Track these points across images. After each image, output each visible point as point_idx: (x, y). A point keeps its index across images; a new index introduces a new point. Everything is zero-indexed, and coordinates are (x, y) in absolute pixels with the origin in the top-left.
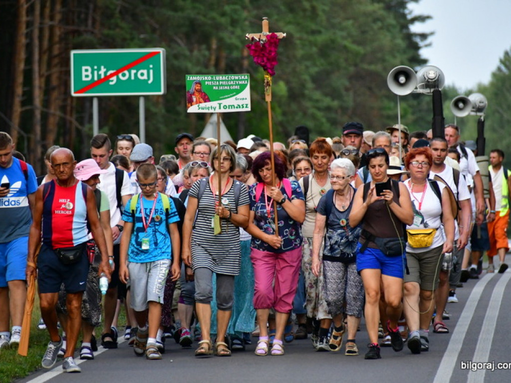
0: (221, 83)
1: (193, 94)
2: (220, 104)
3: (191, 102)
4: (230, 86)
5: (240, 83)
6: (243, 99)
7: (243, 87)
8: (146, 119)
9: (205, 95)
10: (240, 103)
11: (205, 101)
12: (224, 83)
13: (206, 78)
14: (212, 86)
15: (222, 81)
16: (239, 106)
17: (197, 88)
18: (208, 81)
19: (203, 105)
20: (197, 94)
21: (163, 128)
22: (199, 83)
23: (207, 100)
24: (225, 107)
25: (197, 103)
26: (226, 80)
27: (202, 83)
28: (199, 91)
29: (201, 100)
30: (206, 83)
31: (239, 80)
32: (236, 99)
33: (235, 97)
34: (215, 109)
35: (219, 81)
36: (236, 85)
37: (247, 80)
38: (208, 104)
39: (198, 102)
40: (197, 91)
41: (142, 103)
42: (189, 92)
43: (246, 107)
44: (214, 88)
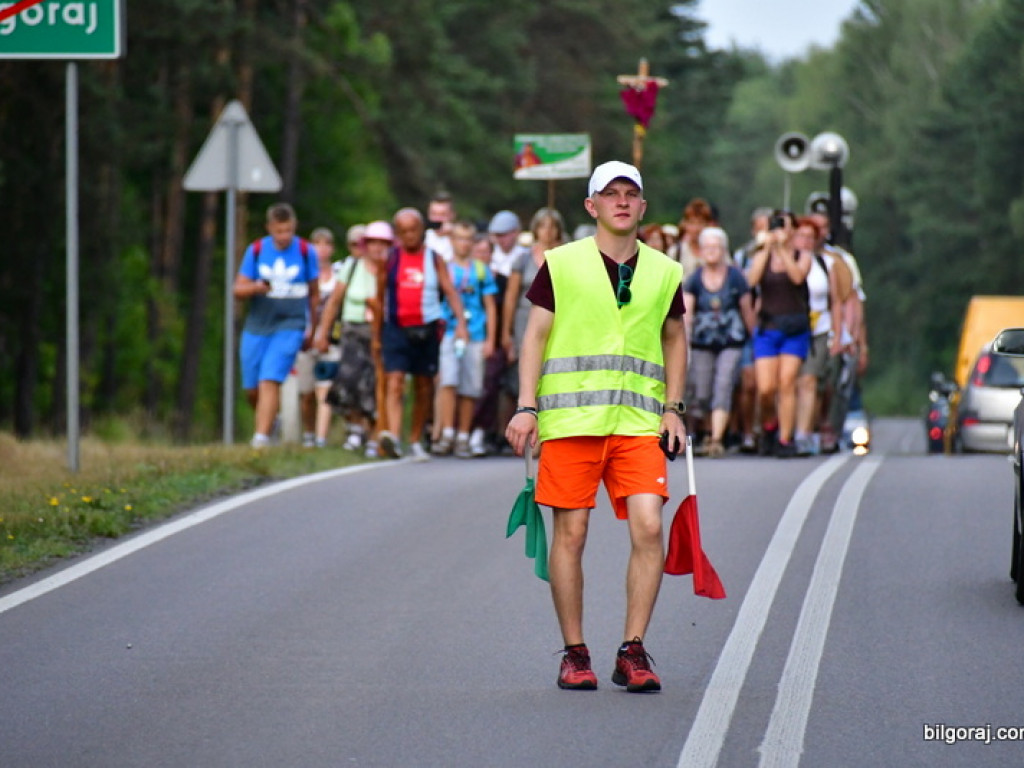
1: (523, 156)
2: (555, 169)
3: (518, 165)
5: (579, 144)
6: (581, 162)
7: (581, 149)
8: (82, 110)
9: (537, 157)
13: (538, 138)
14: (545, 148)
17: (527, 150)
18: (541, 141)
19: (534, 170)
20: (526, 156)
21: (119, 133)
22: (531, 145)
23: (538, 162)
25: (526, 167)
27: (534, 143)
28: (530, 154)
29: (532, 163)
30: (539, 144)
32: (572, 163)
37: (588, 141)
39: (529, 165)
40: (527, 153)
41: (71, 76)
42: (518, 155)
44: (548, 150)
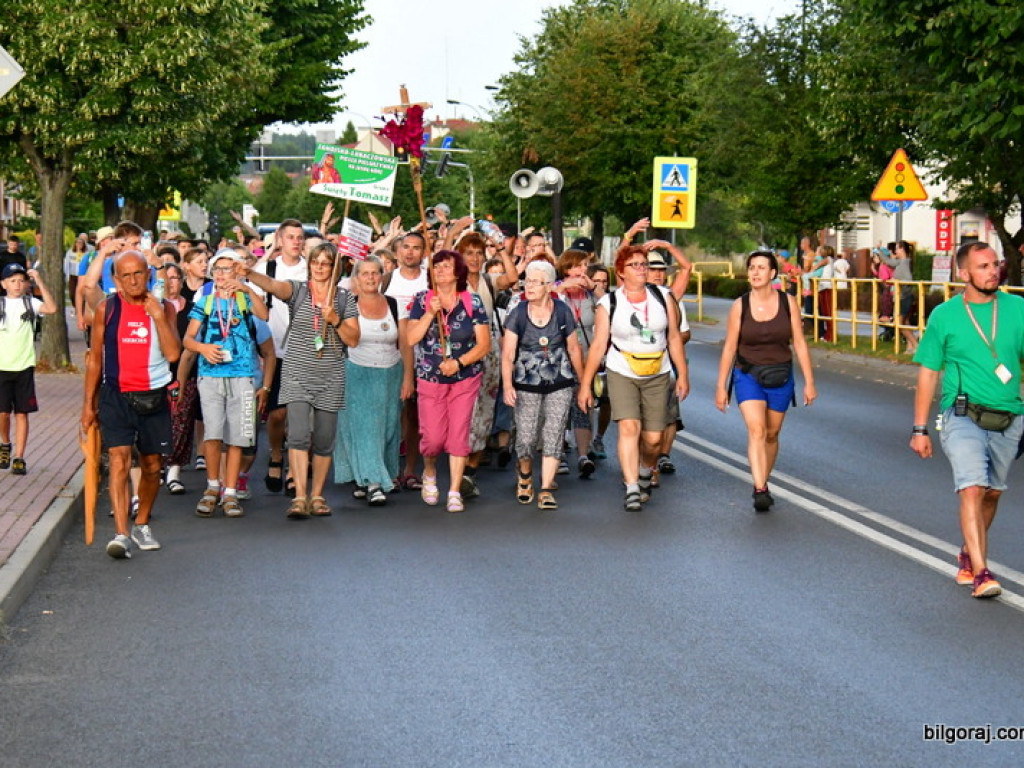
0: (360, 161)
1: (322, 169)
2: (353, 189)
3: (316, 178)
4: (370, 168)
5: (385, 166)
6: (384, 189)
7: (386, 173)
9: (337, 173)
10: (379, 193)
11: (335, 182)
12: (364, 162)
13: (342, 151)
14: (348, 163)
15: (362, 159)
16: (377, 197)
17: (328, 162)
18: (343, 155)
19: (331, 185)
20: (326, 169)
22: (331, 156)
23: (337, 179)
24: (359, 194)
25: (323, 181)
26: (365, 159)
27: (336, 158)
28: (330, 167)
29: (331, 179)
30: (341, 157)
31: (383, 162)
32: (376, 187)
33: (373, 184)
34: (345, 194)
35: (358, 158)
36: (378, 168)
37: (394, 165)
38: (338, 186)
39: (326, 181)
40: (327, 165)
42: (316, 165)
43: (386, 200)
44: (350, 166)
